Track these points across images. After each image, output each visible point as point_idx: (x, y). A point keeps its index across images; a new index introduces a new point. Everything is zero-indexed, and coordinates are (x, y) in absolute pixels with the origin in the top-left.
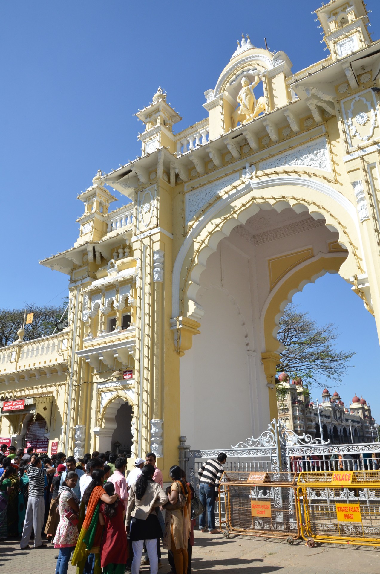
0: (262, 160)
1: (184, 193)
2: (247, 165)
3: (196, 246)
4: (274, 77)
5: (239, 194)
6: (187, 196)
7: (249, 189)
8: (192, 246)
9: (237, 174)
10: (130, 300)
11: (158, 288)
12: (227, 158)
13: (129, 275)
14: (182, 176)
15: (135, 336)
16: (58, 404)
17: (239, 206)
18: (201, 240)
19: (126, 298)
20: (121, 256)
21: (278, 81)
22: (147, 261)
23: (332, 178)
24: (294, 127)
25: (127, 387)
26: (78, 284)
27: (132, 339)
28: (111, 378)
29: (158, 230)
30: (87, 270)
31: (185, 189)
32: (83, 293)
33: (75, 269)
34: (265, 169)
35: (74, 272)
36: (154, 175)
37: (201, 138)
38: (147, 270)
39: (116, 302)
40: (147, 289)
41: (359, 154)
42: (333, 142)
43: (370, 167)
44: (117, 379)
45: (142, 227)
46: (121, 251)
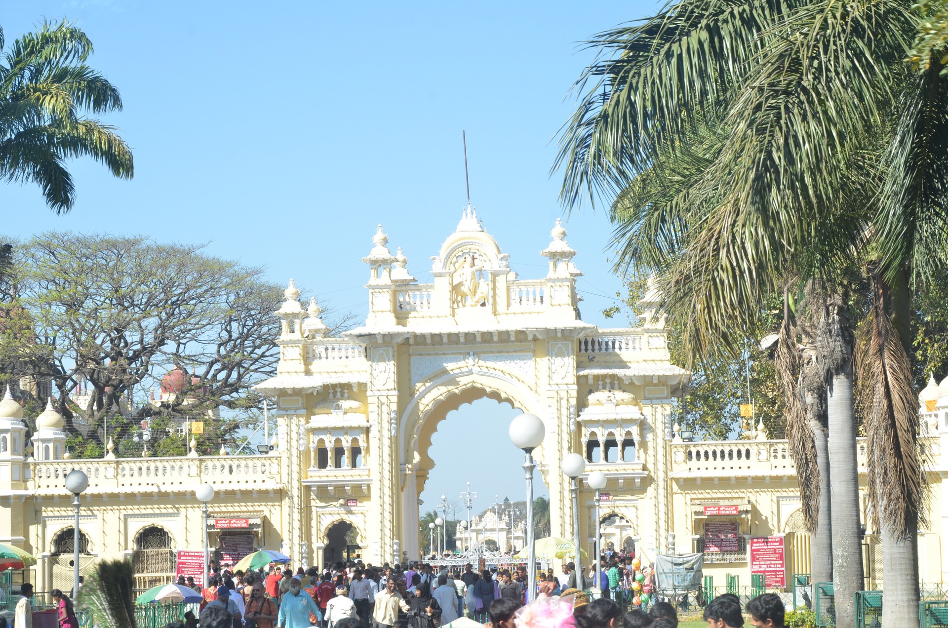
0: (484, 352)
1: (410, 355)
2: (471, 353)
3: (421, 407)
4: (498, 275)
5: (462, 374)
6: (412, 358)
7: (470, 372)
8: (417, 406)
9: (462, 356)
10: (362, 444)
11: (395, 441)
12: (453, 338)
13: (364, 424)
14: (411, 341)
15: (369, 476)
16: (272, 522)
17: (461, 384)
18: (426, 403)
19: (355, 440)
20: (339, 395)
21: (501, 281)
22: (385, 417)
23: (534, 389)
24: (513, 338)
25: (350, 512)
26: (290, 412)
27: (367, 478)
28: (334, 503)
29: (396, 393)
30: (300, 401)
31: (411, 351)
32: (298, 424)
33: (283, 396)
34: (485, 360)
35: (281, 399)
36: (388, 338)
37: (422, 297)
38: (386, 425)
39: (346, 443)
40: (386, 442)
41: (556, 388)
42: (538, 359)
43: (561, 399)
44: (341, 505)
45: (378, 384)
46: (339, 390)
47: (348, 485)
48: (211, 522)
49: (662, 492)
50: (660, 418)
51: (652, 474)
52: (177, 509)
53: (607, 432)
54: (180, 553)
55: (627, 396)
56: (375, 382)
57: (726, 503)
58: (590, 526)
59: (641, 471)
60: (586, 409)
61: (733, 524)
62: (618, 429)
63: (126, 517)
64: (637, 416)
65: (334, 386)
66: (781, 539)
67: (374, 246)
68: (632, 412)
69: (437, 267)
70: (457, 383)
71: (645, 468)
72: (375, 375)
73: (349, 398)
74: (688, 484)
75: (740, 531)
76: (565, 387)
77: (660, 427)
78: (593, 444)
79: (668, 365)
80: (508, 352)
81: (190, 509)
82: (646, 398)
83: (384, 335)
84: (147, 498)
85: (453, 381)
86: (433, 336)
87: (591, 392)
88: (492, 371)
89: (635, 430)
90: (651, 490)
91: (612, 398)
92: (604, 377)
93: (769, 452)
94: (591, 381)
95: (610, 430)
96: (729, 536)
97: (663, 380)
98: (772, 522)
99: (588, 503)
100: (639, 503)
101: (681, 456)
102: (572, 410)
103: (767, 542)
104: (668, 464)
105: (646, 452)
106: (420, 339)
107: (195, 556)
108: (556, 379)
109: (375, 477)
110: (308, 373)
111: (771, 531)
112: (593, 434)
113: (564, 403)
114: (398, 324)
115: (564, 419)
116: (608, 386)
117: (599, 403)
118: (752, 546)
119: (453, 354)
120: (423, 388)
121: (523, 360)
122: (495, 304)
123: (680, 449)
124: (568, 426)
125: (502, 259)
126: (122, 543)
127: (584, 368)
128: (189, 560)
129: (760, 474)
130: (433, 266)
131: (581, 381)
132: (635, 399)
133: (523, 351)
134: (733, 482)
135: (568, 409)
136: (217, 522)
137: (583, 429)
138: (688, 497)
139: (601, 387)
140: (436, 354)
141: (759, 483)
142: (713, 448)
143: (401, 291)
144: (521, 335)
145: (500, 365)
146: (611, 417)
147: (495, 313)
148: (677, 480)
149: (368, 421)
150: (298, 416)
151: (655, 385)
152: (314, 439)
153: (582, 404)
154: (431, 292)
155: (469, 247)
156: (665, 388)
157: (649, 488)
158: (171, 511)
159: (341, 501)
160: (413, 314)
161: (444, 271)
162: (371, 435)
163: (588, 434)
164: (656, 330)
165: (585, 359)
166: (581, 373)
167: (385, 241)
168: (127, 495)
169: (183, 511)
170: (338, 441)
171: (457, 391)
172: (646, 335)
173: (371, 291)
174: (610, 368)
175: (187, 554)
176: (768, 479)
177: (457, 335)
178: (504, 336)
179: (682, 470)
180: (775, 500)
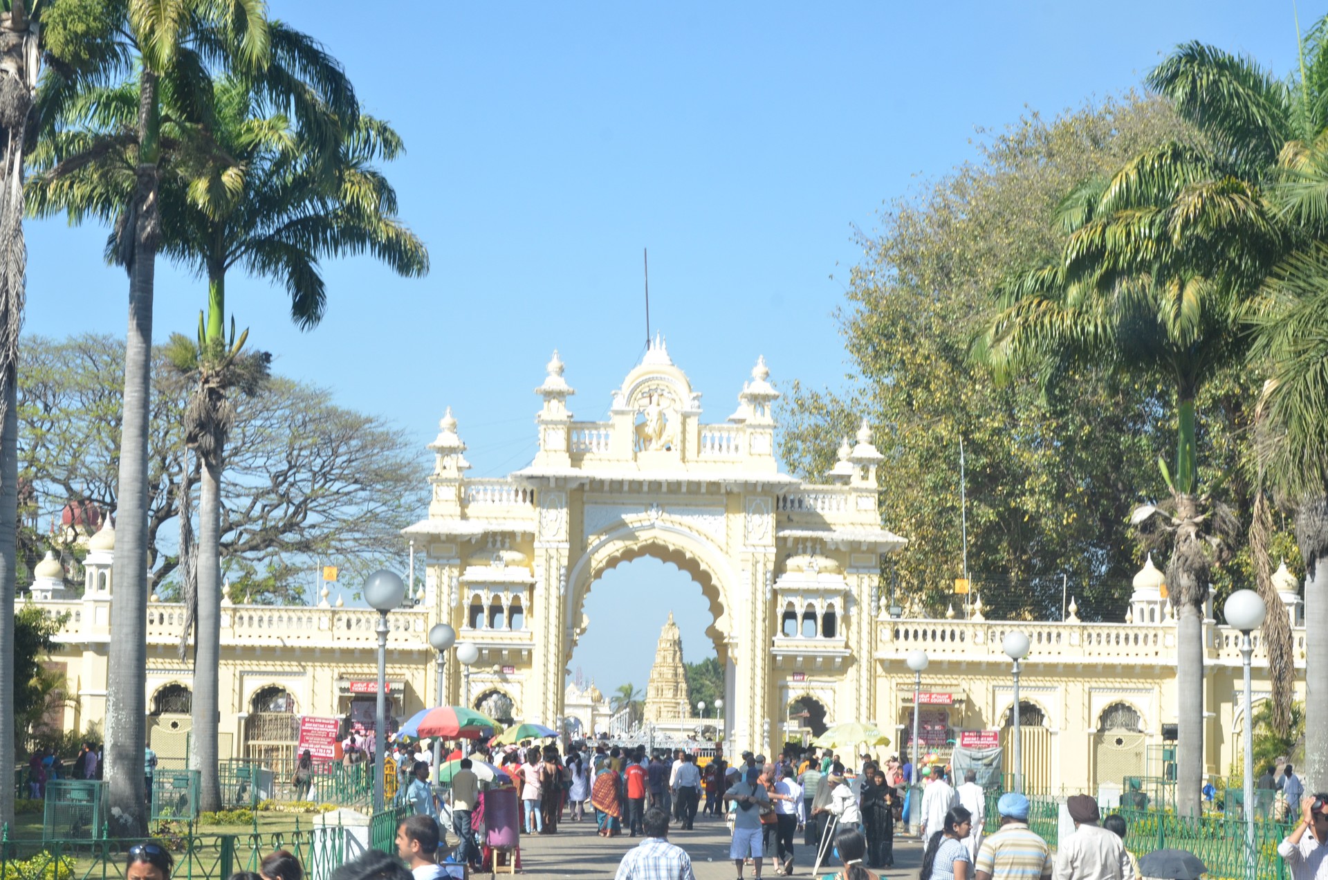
0: (668, 504)
1: (583, 503)
2: (655, 505)
3: (594, 564)
4: (689, 417)
5: (642, 528)
6: (586, 507)
7: (652, 526)
8: (589, 561)
9: (643, 507)
10: (524, 603)
11: (563, 601)
12: (636, 487)
13: (529, 580)
14: (587, 487)
15: (531, 639)
16: (415, 687)
17: (641, 539)
18: (599, 559)
19: (516, 598)
20: (499, 544)
21: (692, 423)
22: (554, 573)
23: (725, 549)
24: (703, 490)
25: (506, 680)
26: (441, 561)
27: (528, 642)
28: (488, 669)
29: (567, 545)
30: (454, 549)
31: (585, 499)
32: (450, 574)
33: (435, 542)
34: (669, 513)
35: (432, 545)
36: (562, 482)
37: (599, 436)
38: (554, 582)
39: (506, 600)
40: (554, 602)
41: (752, 549)
42: (731, 516)
43: (757, 562)
44: (496, 672)
45: (548, 534)
46: (499, 538)
47: (505, 649)
48: (346, 684)
49: (865, 674)
50: (866, 590)
51: (855, 654)
52: (304, 667)
53: (806, 603)
54: (304, 719)
55: (831, 563)
56: (543, 532)
57: (939, 689)
58: (780, 709)
59: (843, 650)
60: (784, 575)
61: (941, 714)
62: (820, 600)
63: (242, 674)
64: (841, 586)
65: (494, 534)
66: (996, 734)
67: (548, 374)
68: (835, 581)
69: (619, 403)
70: (635, 538)
71: (847, 646)
72: (544, 524)
73: (511, 549)
74: (896, 667)
75: (950, 723)
76: (762, 549)
77: (865, 600)
78: (790, 615)
79: (878, 530)
80: (697, 505)
81: (318, 669)
82: (851, 567)
83: (557, 479)
84: (268, 653)
85: (631, 536)
86: (612, 482)
87: (789, 556)
88: (677, 527)
89: (838, 602)
90: (852, 671)
91: (814, 565)
92: (805, 540)
93: (986, 634)
94: (790, 544)
95: (810, 601)
96: (937, 728)
97: (873, 547)
98: (986, 715)
99: (780, 683)
100: (836, 686)
101: (887, 633)
102: (769, 575)
103: (980, 737)
104: (873, 642)
105: (848, 627)
106: (596, 485)
107: (322, 723)
108: (753, 539)
109: (539, 642)
110: (464, 516)
111: (984, 725)
112: (790, 604)
113: (760, 567)
114: (572, 466)
115: (760, 586)
116: (809, 550)
117: (799, 569)
118: (963, 740)
119: (634, 504)
120: (597, 542)
121: (713, 515)
122: (683, 450)
123: (888, 626)
124: (764, 593)
125: (694, 399)
126: (237, 704)
127: (783, 529)
128: (315, 727)
129: (976, 659)
130: (615, 402)
131: (781, 542)
132: (839, 567)
133: (712, 504)
134: (945, 666)
135: (765, 574)
136: (352, 685)
137: (779, 597)
138: (894, 682)
139: (800, 551)
140: (614, 503)
141: (974, 669)
142: (924, 627)
143: (575, 428)
144: (714, 487)
145: (687, 519)
146: (813, 586)
147: (683, 459)
148: (882, 662)
149: (533, 576)
150: (451, 566)
151: (863, 552)
152: (469, 595)
153: (779, 570)
154: (610, 431)
155: (657, 382)
156: (874, 556)
157: (850, 669)
158: (295, 669)
159: (496, 667)
160: (588, 456)
161: (627, 409)
162: (535, 592)
163: (785, 604)
164: (867, 490)
165: (784, 518)
166: (781, 534)
167: (561, 371)
168: (245, 648)
169: (310, 670)
170: (497, 598)
171: (636, 548)
172: (854, 495)
173: (543, 427)
174: (813, 530)
175: (313, 721)
176: (984, 665)
177: (640, 483)
178: (694, 488)
179: (888, 651)
180: (991, 689)
